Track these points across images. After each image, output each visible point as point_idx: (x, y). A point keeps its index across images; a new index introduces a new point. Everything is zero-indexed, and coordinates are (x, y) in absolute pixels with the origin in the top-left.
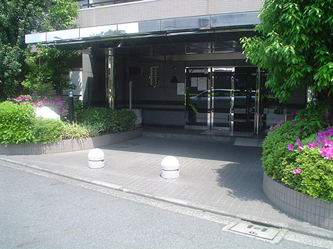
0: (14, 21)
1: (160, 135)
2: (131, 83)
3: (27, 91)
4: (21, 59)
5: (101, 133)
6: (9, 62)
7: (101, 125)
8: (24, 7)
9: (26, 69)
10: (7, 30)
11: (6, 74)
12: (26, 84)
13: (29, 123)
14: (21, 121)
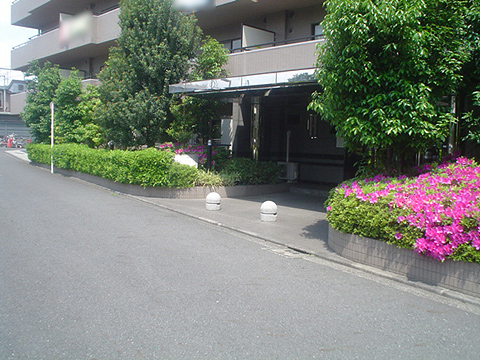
0: (161, 72)
1: (307, 192)
2: (288, 133)
3: (169, 138)
4: (167, 108)
5: (237, 183)
6: (155, 110)
7: (237, 175)
8: (171, 58)
9: (171, 117)
10: (154, 81)
11: (152, 122)
12: (169, 131)
13: (165, 168)
14: (158, 166)
